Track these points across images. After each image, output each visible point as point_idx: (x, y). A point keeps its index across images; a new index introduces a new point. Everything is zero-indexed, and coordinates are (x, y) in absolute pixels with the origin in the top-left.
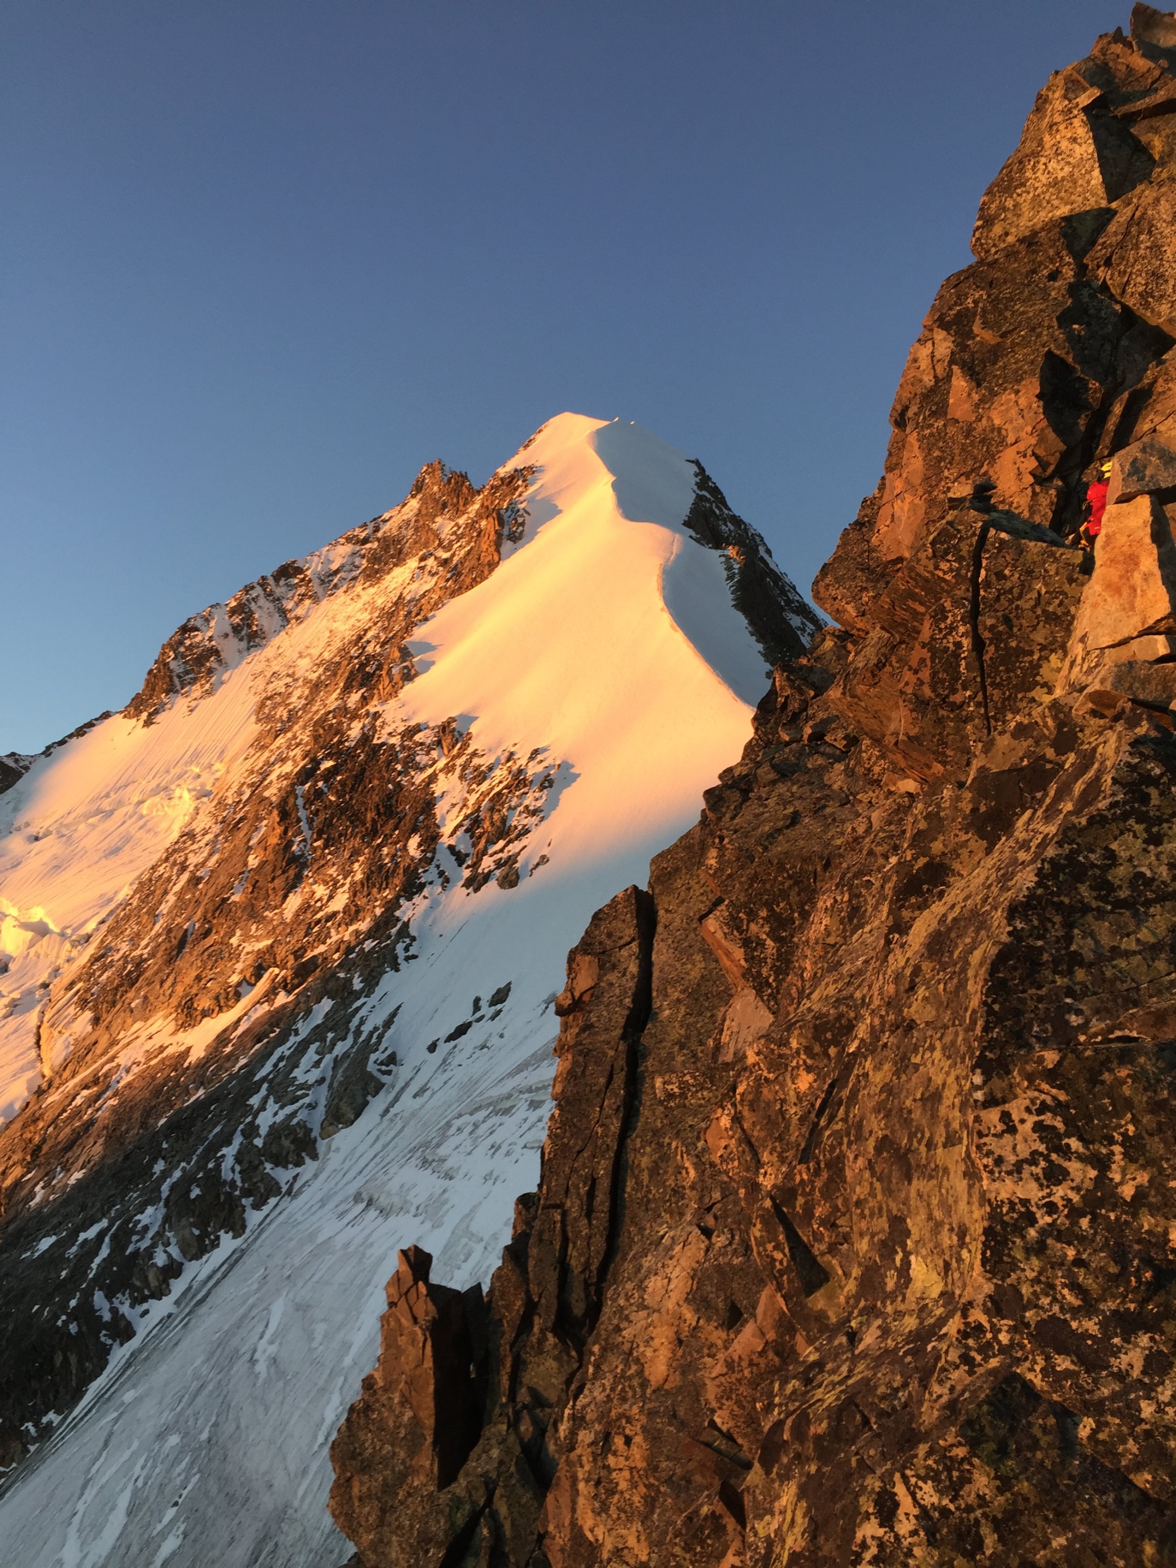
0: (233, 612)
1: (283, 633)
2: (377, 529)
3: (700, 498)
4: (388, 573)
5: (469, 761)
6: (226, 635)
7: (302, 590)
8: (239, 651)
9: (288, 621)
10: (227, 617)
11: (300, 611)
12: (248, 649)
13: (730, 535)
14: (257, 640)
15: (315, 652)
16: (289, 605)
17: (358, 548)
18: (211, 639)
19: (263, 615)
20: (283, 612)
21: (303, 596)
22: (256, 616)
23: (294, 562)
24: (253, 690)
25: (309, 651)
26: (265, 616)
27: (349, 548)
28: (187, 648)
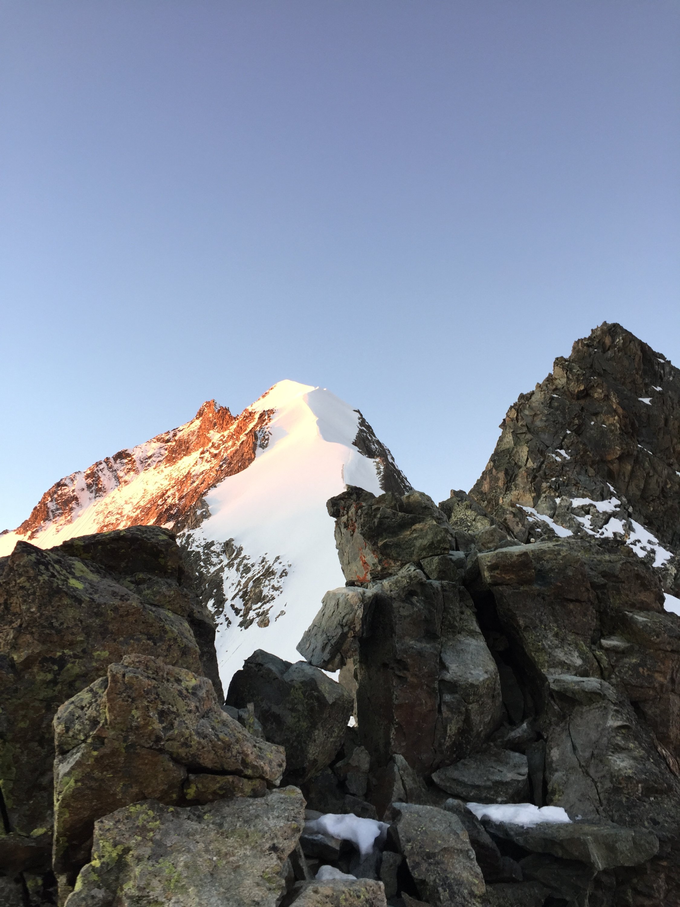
0: (88, 476)
1: (116, 490)
2: (175, 435)
3: (361, 431)
4: (180, 459)
5: (241, 561)
6: (83, 489)
7: (129, 466)
8: (90, 499)
9: (120, 483)
10: (84, 479)
11: (126, 478)
12: (95, 498)
13: (376, 450)
14: (100, 493)
15: (135, 502)
16: (121, 474)
17: (163, 444)
18: (73, 491)
19: (106, 478)
20: (117, 478)
21: (129, 470)
22: (101, 479)
23: (126, 451)
24: (96, 521)
25: (131, 500)
26: (107, 479)
27: (159, 444)
28: (59, 496)
